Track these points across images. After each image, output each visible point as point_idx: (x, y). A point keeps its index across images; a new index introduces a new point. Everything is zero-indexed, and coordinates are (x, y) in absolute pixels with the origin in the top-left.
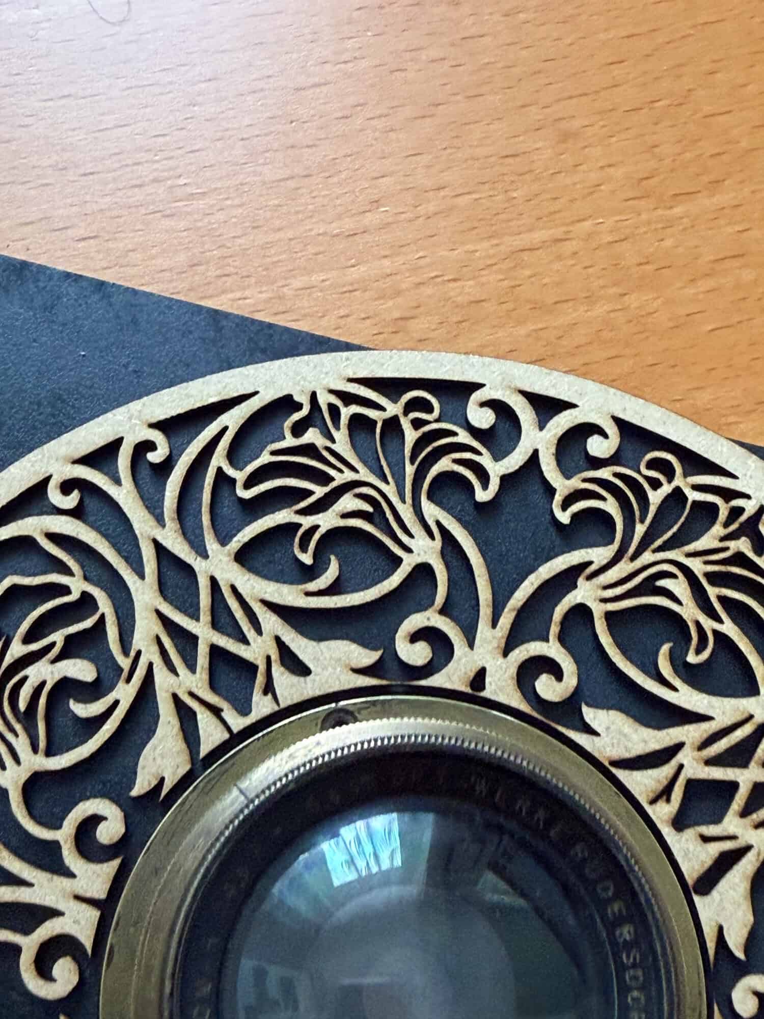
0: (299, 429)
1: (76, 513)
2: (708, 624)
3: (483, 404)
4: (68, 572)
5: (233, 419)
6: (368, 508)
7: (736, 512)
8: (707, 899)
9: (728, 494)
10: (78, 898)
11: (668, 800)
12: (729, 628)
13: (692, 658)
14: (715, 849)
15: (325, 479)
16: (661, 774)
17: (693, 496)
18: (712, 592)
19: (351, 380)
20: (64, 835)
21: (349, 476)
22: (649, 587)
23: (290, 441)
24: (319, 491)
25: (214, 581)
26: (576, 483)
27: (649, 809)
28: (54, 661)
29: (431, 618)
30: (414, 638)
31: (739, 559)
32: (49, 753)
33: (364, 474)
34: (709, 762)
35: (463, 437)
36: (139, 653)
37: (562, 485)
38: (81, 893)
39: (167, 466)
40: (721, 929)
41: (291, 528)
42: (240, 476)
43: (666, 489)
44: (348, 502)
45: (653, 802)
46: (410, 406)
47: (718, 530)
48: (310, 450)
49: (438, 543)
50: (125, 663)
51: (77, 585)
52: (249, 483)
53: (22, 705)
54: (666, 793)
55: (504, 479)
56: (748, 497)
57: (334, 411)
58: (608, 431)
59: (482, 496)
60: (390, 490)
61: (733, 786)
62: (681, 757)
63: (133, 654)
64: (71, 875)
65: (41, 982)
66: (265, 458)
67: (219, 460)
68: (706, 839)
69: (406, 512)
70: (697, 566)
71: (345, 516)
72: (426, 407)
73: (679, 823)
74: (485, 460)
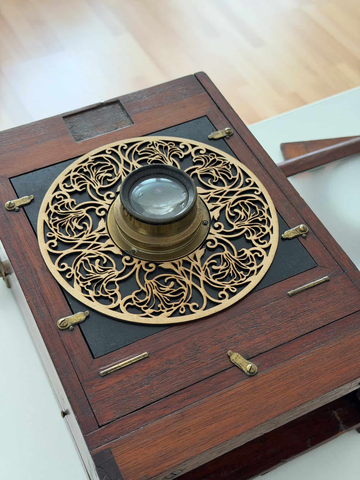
0: (150, 146)
1: (111, 154)
2: (218, 177)
3: (182, 145)
4: (108, 162)
5: (139, 144)
6: (161, 158)
7: (224, 163)
8: (212, 212)
9: (224, 160)
10: (106, 204)
11: (207, 199)
12: (221, 178)
13: (214, 181)
14: (214, 206)
15: (153, 153)
16: (206, 196)
17: (217, 160)
18: (219, 173)
19: (160, 140)
20: (105, 196)
21: (158, 153)
22: (208, 171)
23: (148, 147)
24: (152, 155)
25: (133, 165)
26: (197, 157)
27: (204, 200)
28: (105, 173)
31: (225, 169)
32: (103, 185)
33: (160, 153)
34: (215, 195)
35: (178, 149)
36: (119, 174)
37: (195, 157)
38: (107, 203)
39: (126, 150)
40: (214, 216)
41: (147, 159)
42: (139, 152)
43: (213, 158)
44: (157, 156)
45: (205, 199)
46: (169, 144)
47: (221, 164)
48: (152, 149)
49: (172, 163)
50: (117, 175)
51: (110, 164)
52: (141, 152)
53: (99, 178)
54: (207, 198)
55: (185, 155)
56: (227, 160)
57: (156, 144)
58: (204, 150)
59: (180, 157)
60: (165, 155)
61: (219, 198)
62: (210, 194)
63: (118, 174)
64: (105, 200)
65: (99, 213)
66: (144, 149)
67: (136, 149)
68: (213, 204)
69: (167, 159)
70: (217, 169)
71: (157, 158)
72: (173, 145)
73: (208, 202)
74: (182, 152)
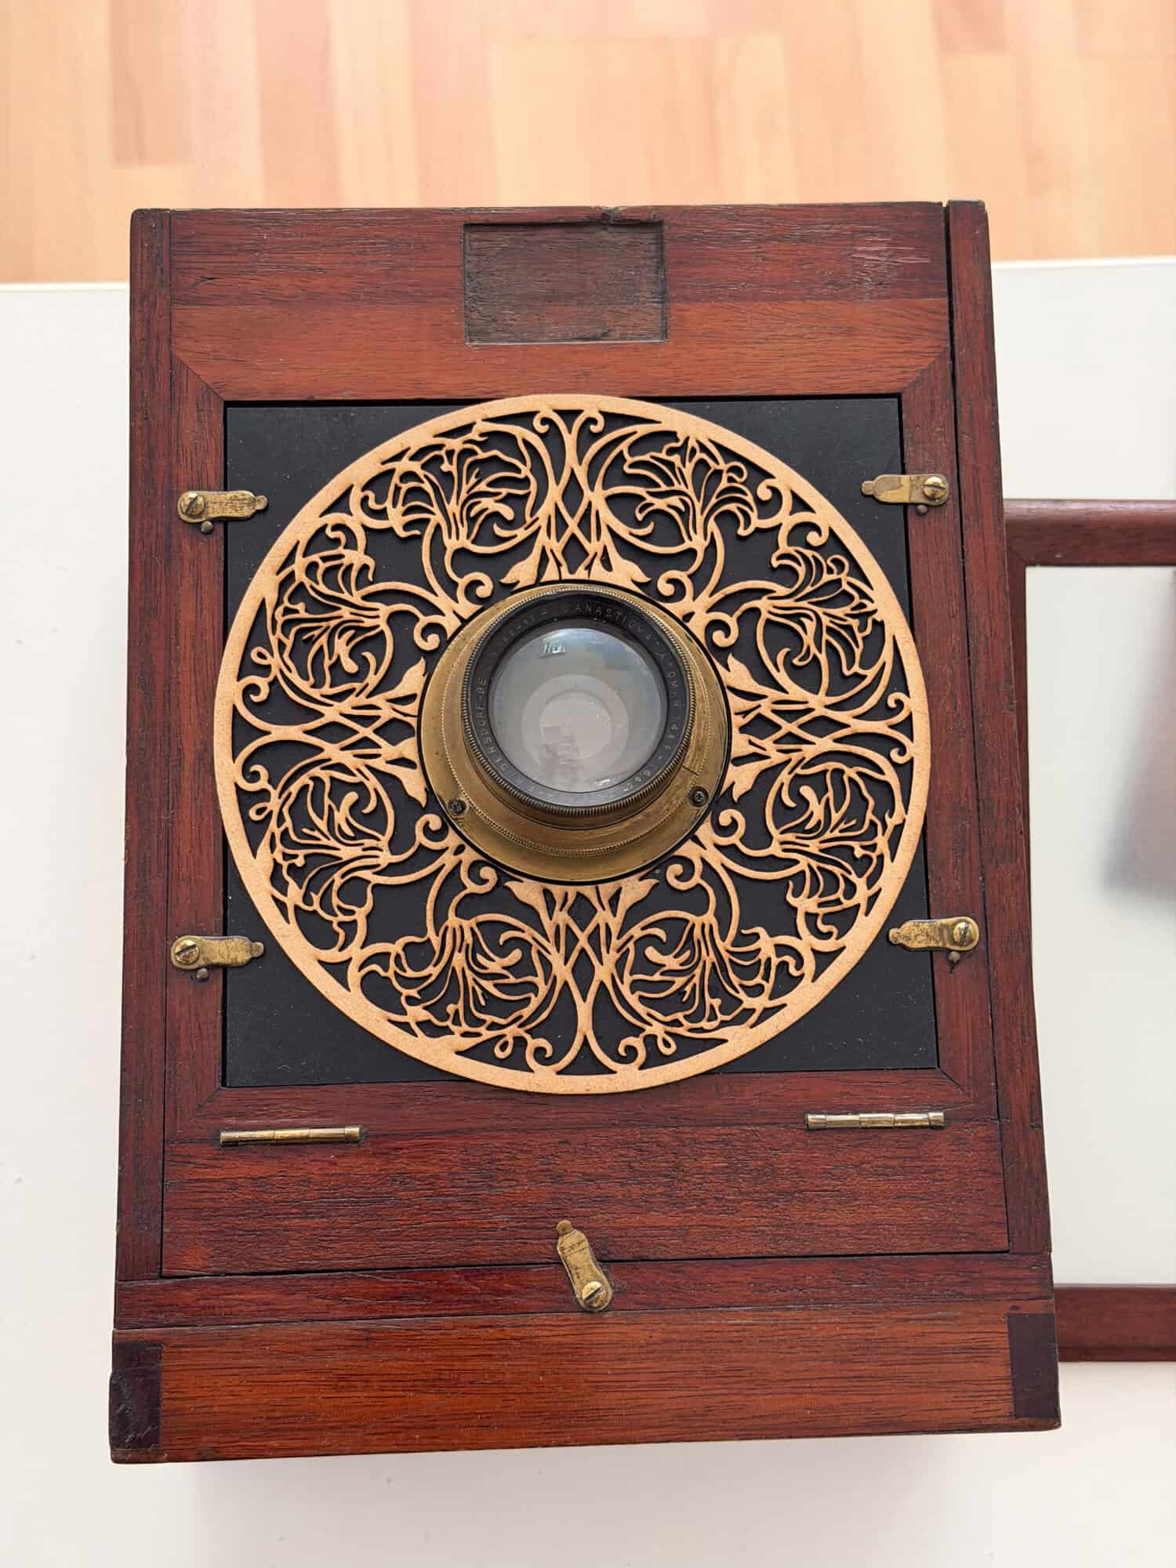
0: (671, 452)
1: (542, 436)
2: (814, 650)
3: (769, 487)
4: (524, 462)
5: (642, 430)
6: (683, 508)
7: (862, 606)
8: (735, 768)
9: (863, 595)
10: (455, 612)
11: (744, 717)
12: (823, 658)
13: (796, 661)
14: (753, 749)
15: (669, 482)
17: (845, 586)
20: (462, 582)
21: (682, 488)
22: (796, 617)
23: (663, 455)
24: (664, 488)
26: (791, 550)
29: (682, 576)
30: (670, 581)
41: (641, 498)
42: (630, 460)
43: (834, 577)
44: (675, 500)
46: (733, 469)
47: (847, 609)
48: (670, 465)
49: (707, 543)
50: (529, 520)
51: (525, 471)
52: (633, 465)
53: (473, 514)
55: (758, 530)
56: (872, 601)
57: (693, 451)
58: (823, 534)
59: (741, 532)
60: (698, 505)
61: (779, 728)
62: (762, 702)
63: (534, 518)
64: (457, 601)
65: (421, 638)
66: (646, 457)
67: (624, 447)
68: (751, 743)
69: (700, 519)
70: (826, 621)
71: (670, 506)
72: (739, 472)
73: (743, 729)
74: (754, 515)
